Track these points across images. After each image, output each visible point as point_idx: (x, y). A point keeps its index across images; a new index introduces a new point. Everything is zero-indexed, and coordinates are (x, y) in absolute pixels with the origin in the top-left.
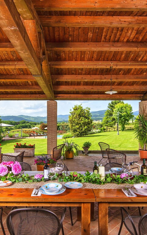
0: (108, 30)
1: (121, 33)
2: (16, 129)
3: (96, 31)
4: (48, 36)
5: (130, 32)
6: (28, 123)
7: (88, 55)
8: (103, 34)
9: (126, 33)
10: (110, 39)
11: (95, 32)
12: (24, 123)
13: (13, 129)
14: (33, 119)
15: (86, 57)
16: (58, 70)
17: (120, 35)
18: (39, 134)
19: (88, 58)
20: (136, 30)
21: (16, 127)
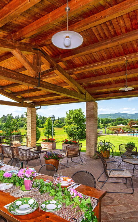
0: (97, 29)
1: (112, 26)
2: (113, 126)
3: (86, 34)
4: (54, 51)
5: (121, 22)
6: (125, 120)
7: (97, 56)
8: (96, 34)
9: (118, 24)
10: (106, 36)
11: (87, 36)
12: (121, 120)
13: (109, 126)
14: (131, 116)
15: (97, 58)
16: (82, 75)
17: (113, 28)
18: (125, 131)
19: (98, 58)
20: (127, 18)
21: (112, 124)
